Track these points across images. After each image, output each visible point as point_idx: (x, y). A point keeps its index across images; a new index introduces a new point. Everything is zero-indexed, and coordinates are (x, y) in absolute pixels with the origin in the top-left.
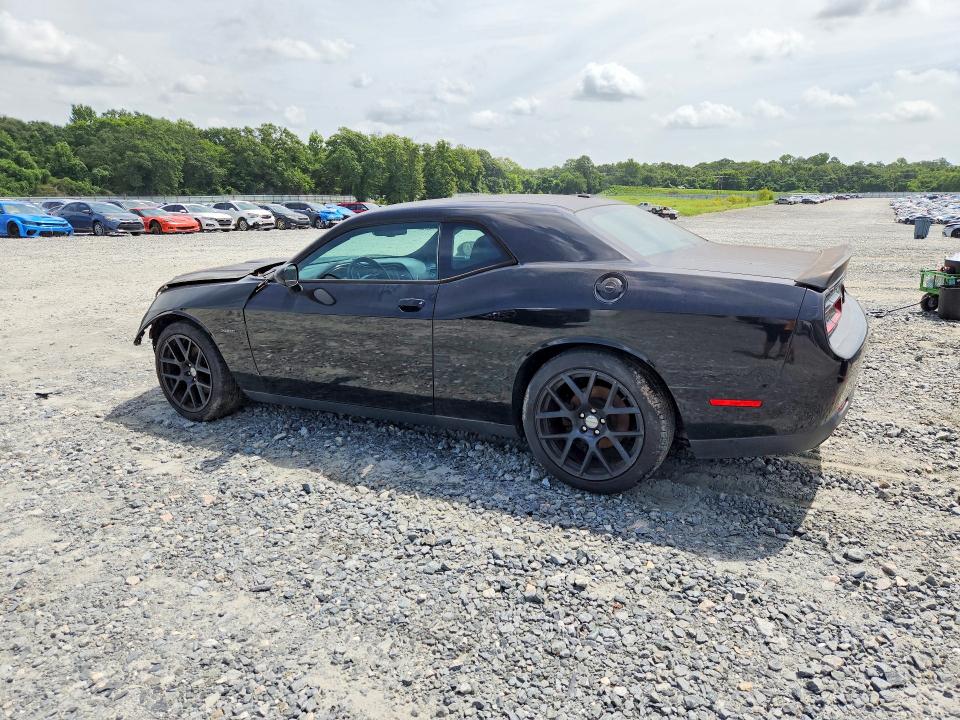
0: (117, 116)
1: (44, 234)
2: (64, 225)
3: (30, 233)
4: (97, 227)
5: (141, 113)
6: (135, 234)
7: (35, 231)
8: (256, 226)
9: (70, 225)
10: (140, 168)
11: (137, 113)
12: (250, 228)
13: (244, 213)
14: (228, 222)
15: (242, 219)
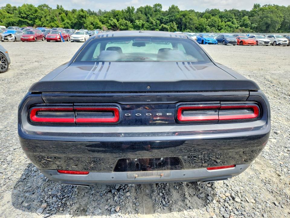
0: (267, 6)
1: (209, 44)
2: (215, 41)
3: (206, 43)
4: (224, 42)
5: (275, 5)
6: (234, 45)
7: (207, 43)
8: (279, 44)
9: (217, 41)
10: (266, 23)
11: (274, 5)
12: (276, 45)
13: (276, 39)
14: (268, 42)
15: (275, 41)
